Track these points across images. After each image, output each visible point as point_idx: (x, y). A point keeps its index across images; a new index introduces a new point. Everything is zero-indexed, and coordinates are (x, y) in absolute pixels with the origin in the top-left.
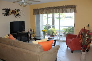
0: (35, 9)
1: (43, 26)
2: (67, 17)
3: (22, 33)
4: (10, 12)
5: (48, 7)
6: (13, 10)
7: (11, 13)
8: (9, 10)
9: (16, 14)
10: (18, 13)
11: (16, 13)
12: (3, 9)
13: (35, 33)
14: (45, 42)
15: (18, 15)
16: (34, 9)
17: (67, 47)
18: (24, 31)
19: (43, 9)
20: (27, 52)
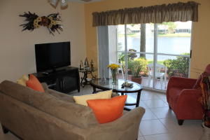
0: (98, 13)
1: (117, 52)
2: (180, 31)
3: (64, 70)
4: (36, 22)
5: (126, 9)
6: (44, 18)
7: (39, 23)
8: (35, 17)
9: (51, 26)
10: (55, 23)
11: (50, 23)
12: (20, 16)
13: (97, 70)
14: (104, 100)
15: (55, 27)
16: (93, 14)
17: (170, 108)
18: (70, 64)
19: (114, 13)
20: (57, 124)
